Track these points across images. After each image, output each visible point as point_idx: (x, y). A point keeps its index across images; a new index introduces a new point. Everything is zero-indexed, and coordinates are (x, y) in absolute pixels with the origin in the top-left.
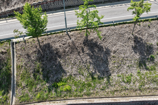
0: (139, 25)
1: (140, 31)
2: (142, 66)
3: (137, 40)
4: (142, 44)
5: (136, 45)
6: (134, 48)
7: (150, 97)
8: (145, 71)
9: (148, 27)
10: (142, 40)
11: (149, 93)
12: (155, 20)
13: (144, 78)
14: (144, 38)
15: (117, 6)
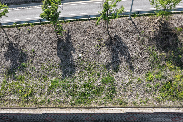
0: (19, 30)
1: (17, 35)
2: (11, 75)
3: (11, 46)
4: (16, 50)
5: (8, 51)
6: (7, 55)
7: (5, 109)
8: (13, 80)
9: (28, 32)
10: (17, 46)
11: (6, 105)
12: (38, 25)
13: (7, 88)
14: (21, 44)
15: (20, 8)
